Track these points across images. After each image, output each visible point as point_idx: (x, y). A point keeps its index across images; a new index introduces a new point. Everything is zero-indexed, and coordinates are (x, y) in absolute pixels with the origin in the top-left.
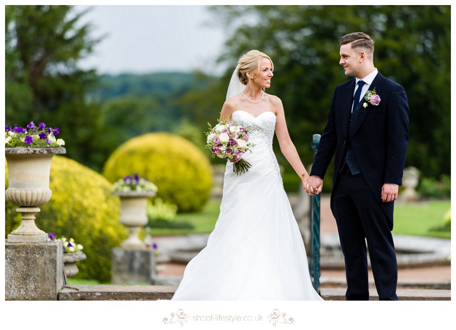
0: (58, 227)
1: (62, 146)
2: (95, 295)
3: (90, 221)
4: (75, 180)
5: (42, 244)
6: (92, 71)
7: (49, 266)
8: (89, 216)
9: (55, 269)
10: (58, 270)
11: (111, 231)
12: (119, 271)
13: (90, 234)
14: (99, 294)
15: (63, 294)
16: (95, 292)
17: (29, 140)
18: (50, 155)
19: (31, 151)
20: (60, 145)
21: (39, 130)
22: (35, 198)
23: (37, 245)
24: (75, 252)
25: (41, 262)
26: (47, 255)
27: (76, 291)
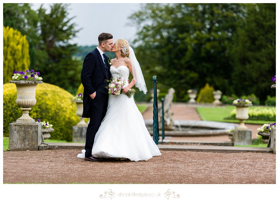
0: (50, 116)
1: (41, 80)
2: (55, 147)
3: (65, 114)
4: (58, 95)
5: (32, 124)
6: (75, 45)
7: (35, 134)
8: (64, 111)
9: (37, 135)
10: (39, 136)
11: (73, 118)
12: (76, 136)
13: (64, 120)
14: (57, 147)
15: (41, 146)
16: (55, 146)
17: (26, 77)
18: (35, 84)
19: (27, 82)
20: (40, 79)
21: (31, 73)
22: (29, 104)
23: (29, 124)
24: (49, 128)
25: (31, 132)
26: (34, 129)
27: (47, 145)
